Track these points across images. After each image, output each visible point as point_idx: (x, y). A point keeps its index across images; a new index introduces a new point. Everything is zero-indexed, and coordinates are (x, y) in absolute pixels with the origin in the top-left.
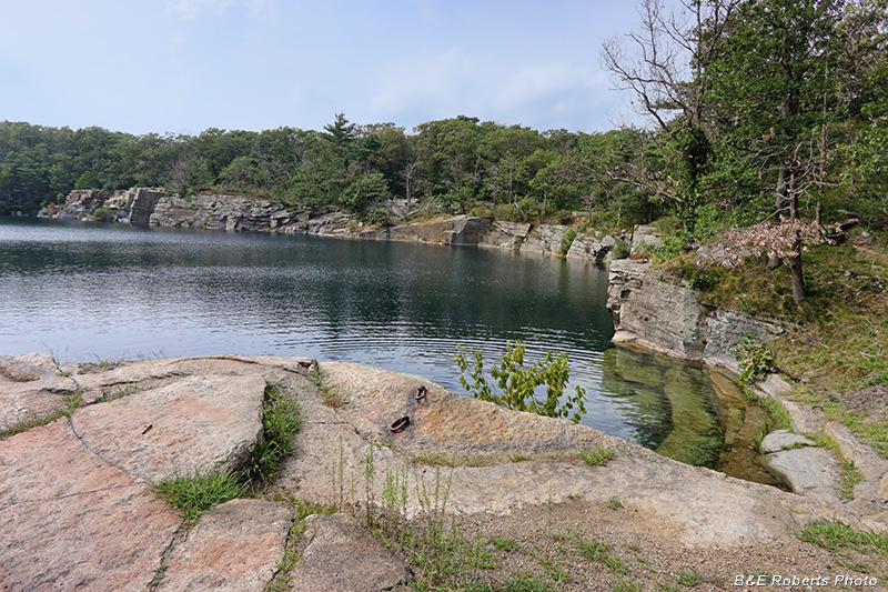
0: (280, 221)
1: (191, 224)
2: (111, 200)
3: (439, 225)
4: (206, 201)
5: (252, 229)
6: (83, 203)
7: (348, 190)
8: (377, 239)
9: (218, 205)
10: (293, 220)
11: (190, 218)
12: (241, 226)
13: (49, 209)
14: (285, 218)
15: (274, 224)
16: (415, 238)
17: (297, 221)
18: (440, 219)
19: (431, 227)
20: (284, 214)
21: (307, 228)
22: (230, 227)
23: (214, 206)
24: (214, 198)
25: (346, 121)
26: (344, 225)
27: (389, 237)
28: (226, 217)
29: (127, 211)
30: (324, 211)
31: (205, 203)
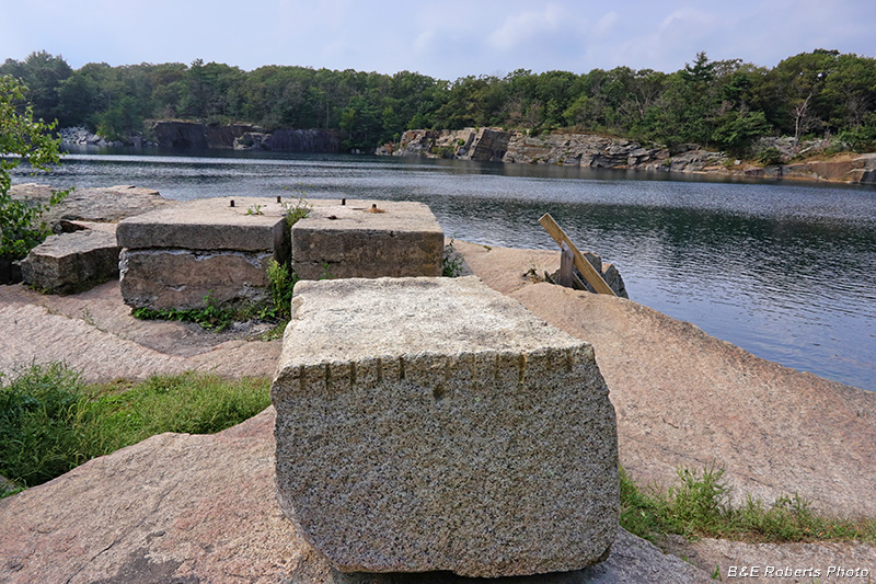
0: (639, 159)
1: (546, 161)
2: (441, 139)
3: (846, 164)
4: (560, 139)
5: (607, 166)
6: (421, 142)
7: (723, 129)
8: (765, 176)
9: (572, 144)
10: (653, 158)
11: (545, 155)
12: (597, 163)
13: (387, 147)
14: (645, 156)
15: (632, 161)
16: (815, 176)
17: (655, 159)
18: (846, 157)
19: (835, 165)
20: (642, 152)
21: (669, 166)
22: (585, 164)
23: (567, 144)
24: (567, 136)
25: (706, 60)
26: (714, 162)
27: (781, 174)
28: (581, 155)
29: (467, 149)
30: (684, 150)
31: (558, 142)
